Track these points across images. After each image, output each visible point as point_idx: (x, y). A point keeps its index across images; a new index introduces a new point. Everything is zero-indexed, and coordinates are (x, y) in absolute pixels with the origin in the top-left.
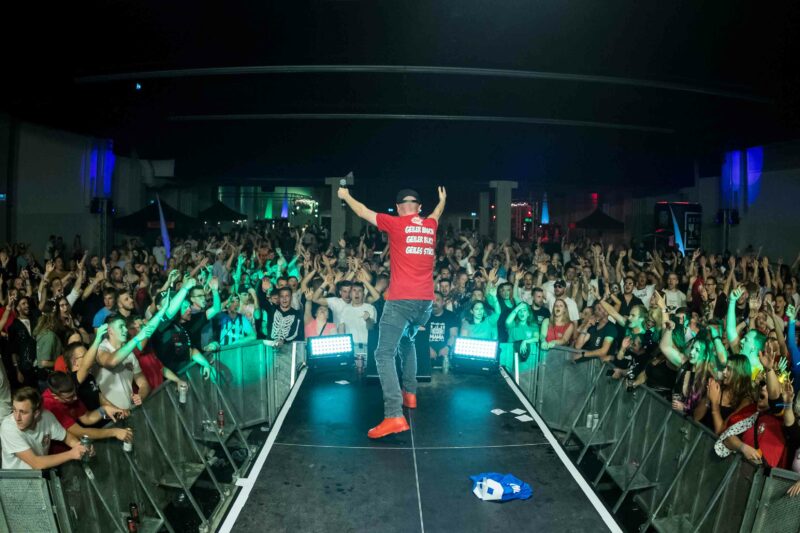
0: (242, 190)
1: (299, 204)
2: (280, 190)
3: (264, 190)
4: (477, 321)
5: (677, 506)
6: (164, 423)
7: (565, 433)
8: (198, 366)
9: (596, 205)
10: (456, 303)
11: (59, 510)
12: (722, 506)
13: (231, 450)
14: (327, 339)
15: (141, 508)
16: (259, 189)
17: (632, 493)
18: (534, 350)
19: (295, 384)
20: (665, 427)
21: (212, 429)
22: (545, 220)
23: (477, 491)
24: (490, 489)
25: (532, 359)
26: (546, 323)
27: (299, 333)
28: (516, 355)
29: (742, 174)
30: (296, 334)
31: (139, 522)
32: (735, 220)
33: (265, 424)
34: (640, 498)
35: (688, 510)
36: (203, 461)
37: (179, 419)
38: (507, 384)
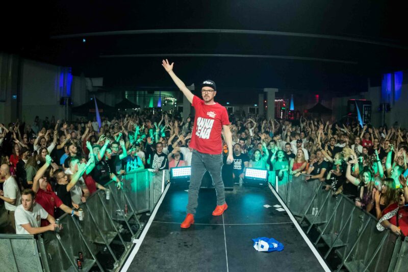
0: (137, 93)
1: (167, 100)
2: (157, 93)
3: (148, 93)
4: (257, 160)
5: (357, 256)
6: (97, 211)
7: (301, 217)
8: (115, 182)
9: (318, 101)
10: (245, 150)
11: (42, 255)
12: (380, 256)
13: (131, 225)
14: (181, 169)
15: (84, 254)
16: (146, 92)
17: (334, 249)
18: (286, 175)
19: (164, 192)
20: (352, 215)
21: (121, 214)
22: (292, 108)
23: (255, 247)
24: (262, 246)
25: (285, 179)
26: (292, 161)
27: (166, 166)
28: (277, 177)
29: (392, 85)
30: (165, 166)
31: (83, 261)
32: (389, 109)
33: (149, 212)
34: (338, 251)
35: (363, 258)
36: (117, 230)
37: (105, 210)
38: (272, 192)
